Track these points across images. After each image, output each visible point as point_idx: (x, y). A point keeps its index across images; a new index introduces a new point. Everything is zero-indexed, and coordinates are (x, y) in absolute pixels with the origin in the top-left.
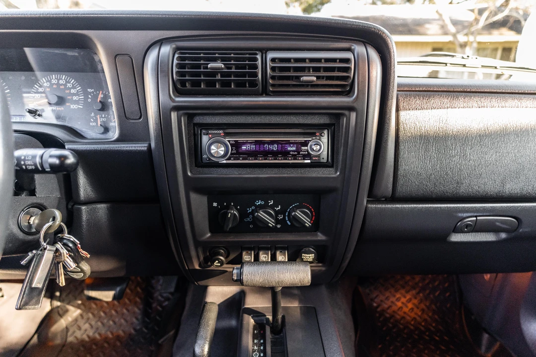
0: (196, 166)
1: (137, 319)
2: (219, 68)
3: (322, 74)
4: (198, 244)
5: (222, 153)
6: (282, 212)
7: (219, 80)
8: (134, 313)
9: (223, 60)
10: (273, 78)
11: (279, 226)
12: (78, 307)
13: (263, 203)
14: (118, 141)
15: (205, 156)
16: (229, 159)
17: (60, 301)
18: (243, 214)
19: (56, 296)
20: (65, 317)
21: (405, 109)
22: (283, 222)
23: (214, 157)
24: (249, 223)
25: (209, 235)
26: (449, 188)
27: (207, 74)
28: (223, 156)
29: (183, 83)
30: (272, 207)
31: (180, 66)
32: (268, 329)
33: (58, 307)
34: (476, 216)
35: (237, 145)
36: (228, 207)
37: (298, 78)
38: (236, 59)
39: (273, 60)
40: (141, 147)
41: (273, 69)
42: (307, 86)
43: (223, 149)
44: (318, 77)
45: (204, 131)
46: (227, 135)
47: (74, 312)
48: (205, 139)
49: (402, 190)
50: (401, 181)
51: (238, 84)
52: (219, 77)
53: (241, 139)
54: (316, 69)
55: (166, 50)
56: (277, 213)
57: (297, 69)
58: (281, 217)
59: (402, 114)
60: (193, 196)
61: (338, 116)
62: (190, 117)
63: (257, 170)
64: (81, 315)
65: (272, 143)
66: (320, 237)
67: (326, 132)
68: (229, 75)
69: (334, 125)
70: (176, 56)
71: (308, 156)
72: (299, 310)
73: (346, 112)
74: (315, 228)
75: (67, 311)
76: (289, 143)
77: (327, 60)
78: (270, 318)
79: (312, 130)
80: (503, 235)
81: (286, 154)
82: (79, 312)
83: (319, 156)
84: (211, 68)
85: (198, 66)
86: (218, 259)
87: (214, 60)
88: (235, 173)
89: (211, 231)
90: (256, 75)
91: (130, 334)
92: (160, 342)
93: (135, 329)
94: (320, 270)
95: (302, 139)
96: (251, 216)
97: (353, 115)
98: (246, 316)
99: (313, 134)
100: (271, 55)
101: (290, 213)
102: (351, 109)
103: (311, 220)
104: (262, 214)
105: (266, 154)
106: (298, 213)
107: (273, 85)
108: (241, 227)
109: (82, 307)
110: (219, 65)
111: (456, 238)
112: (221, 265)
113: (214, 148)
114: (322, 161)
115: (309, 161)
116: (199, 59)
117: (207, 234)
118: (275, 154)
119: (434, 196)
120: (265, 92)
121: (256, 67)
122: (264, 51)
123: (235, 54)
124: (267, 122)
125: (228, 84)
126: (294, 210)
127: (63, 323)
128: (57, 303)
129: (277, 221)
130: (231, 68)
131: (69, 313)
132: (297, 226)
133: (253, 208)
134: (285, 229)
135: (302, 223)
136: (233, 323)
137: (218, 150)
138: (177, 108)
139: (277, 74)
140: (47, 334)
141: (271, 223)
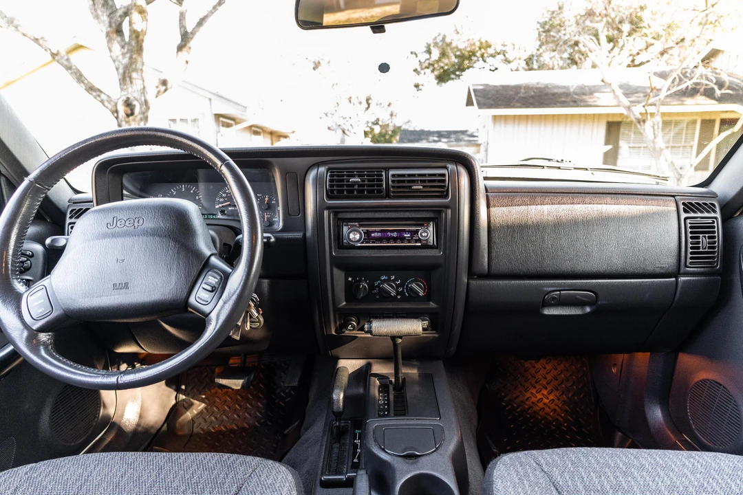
0: (338, 248)
1: (261, 413)
2: (357, 182)
3: (427, 184)
4: (336, 310)
5: (358, 238)
6: (401, 285)
7: (356, 189)
8: (258, 407)
9: (359, 176)
10: (393, 187)
11: (399, 297)
12: (202, 401)
13: (386, 278)
14: (282, 231)
15: (345, 241)
16: (362, 243)
17: (185, 395)
18: (372, 287)
19: (182, 389)
20: (190, 411)
21: (494, 206)
22: (402, 293)
23: (352, 241)
24: (376, 294)
25: (345, 303)
26: (533, 267)
27: (348, 186)
28: (358, 241)
29: (332, 191)
30: (394, 281)
31: (331, 181)
32: (391, 387)
33: (184, 400)
34: (560, 291)
35: (368, 233)
36: (360, 281)
37: (411, 187)
38: (368, 176)
39: (393, 176)
40: (299, 235)
41: (393, 181)
42: (417, 192)
43: (358, 235)
44: (424, 186)
45: (344, 223)
46: (361, 226)
47: (199, 406)
48: (345, 229)
49: (495, 269)
50: (494, 262)
51: (369, 191)
52: (356, 187)
53: (371, 229)
54: (422, 181)
55: (322, 169)
56: (398, 286)
57: (409, 181)
58: (400, 289)
59: (492, 209)
60: (336, 271)
61: (440, 212)
62: (336, 214)
63: (382, 251)
64: (206, 408)
65: (392, 231)
66: (432, 305)
67: (431, 223)
68: (363, 186)
69: (437, 218)
70: (329, 174)
71: (419, 240)
72: (417, 375)
73: (444, 209)
74: (428, 297)
75: (192, 404)
76: (404, 231)
77: (430, 175)
78: (393, 380)
79: (422, 222)
80: (588, 309)
81: (403, 239)
82: (203, 405)
83: (427, 240)
84: (352, 182)
85: (343, 181)
86: (351, 324)
87: (353, 176)
88: (366, 253)
89: (346, 301)
90: (382, 185)
91: (255, 427)
92: (286, 432)
93: (259, 422)
94: (434, 337)
95: (414, 228)
96: (377, 289)
97: (449, 211)
98: (372, 378)
99: (422, 225)
100: (391, 172)
101: (407, 286)
102: (447, 207)
103: (424, 292)
104: (386, 286)
105: (389, 239)
106: (414, 286)
107: (393, 192)
108: (369, 298)
109: (206, 401)
110: (357, 179)
111: (548, 311)
112: (353, 330)
113: (352, 236)
114: (429, 244)
115: (420, 244)
116: (343, 176)
117: (342, 302)
118: (395, 239)
119: (522, 273)
120: (388, 196)
121: (382, 180)
122: (387, 169)
123: (368, 172)
124: (390, 216)
125: (363, 191)
126: (410, 283)
127: (189, 415)
128: (182, 397)
129: (398, 293)
130: (364, 181)
131: (195, 407)
132: (413, 296)
133: (379, 282)
134: (404, 299)
135: (417, 293)
136: (361, 390)
137: (354, 236)
138: (329, 208)
139: (396, 185)
140: (175, 424)
141: (393, 293)
